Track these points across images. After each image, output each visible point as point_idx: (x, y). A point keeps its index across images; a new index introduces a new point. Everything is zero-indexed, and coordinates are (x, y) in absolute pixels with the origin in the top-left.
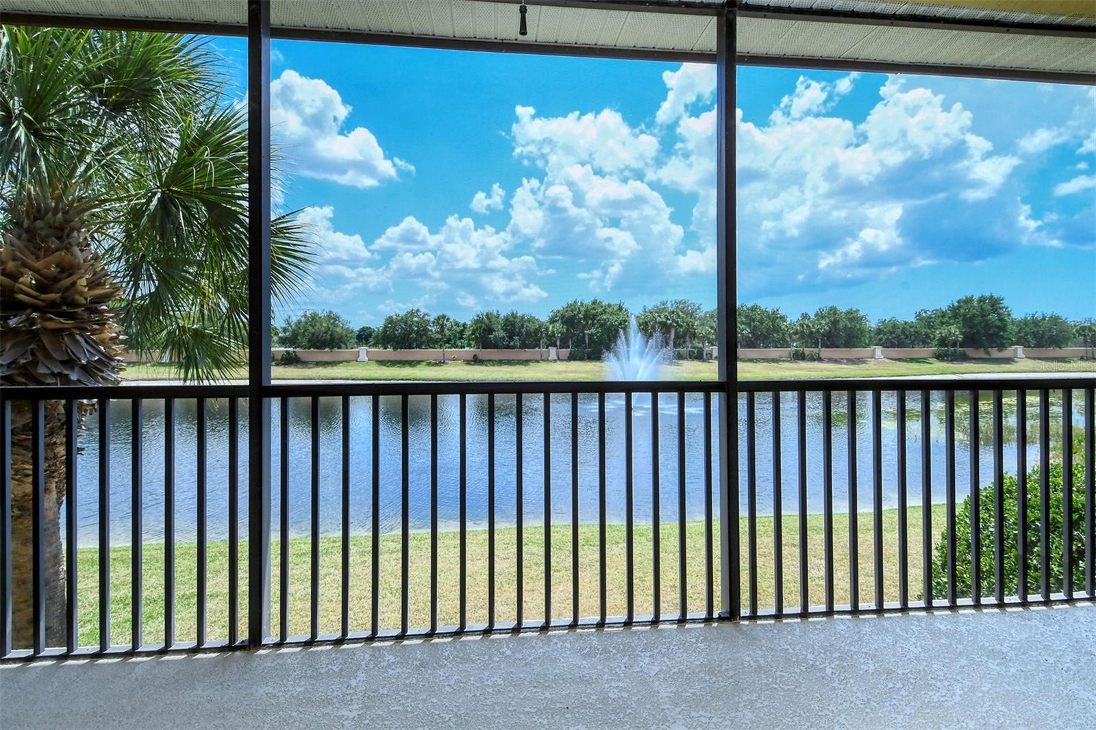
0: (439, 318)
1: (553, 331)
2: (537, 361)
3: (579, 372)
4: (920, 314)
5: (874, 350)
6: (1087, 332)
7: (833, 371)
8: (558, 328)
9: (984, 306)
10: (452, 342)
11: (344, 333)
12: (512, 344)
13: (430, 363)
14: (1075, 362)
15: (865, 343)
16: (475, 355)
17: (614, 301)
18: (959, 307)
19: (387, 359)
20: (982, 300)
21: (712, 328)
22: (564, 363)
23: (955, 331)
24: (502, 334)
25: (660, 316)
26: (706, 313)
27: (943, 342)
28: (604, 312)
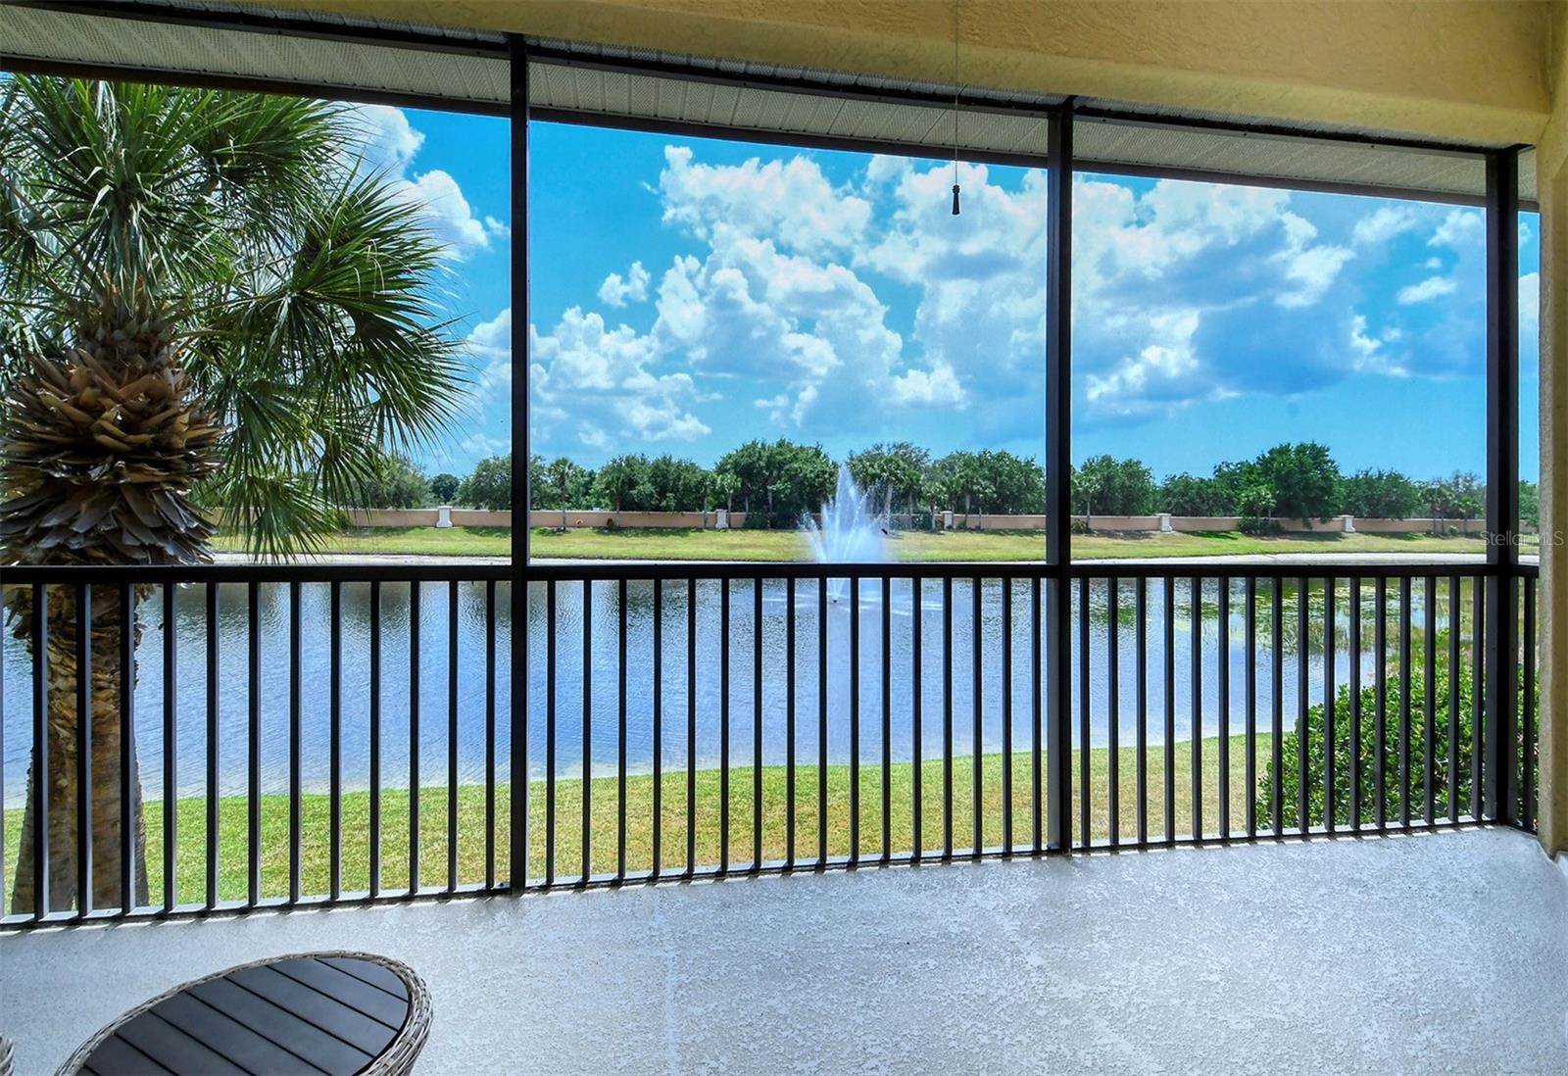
0: (558, 463)
1: (722, 486)
2: (700, 530)
3: (760, 547)
4: (1220, 470)
5: (1160, 519)
6: (1435, 496)
7: (1106, 549)
8: (729, 480)
9: (1304, 459)
10: (574, 499)
11: (417, 484)
12: (664, 503)
13: (544, 531)
14: (1420, 538)
15: (1148, 509)
16: (610, 520)
17: (810, 443)
18: (1272, 459)
19: (480, 524)
20: (1301, 449)
21: (943, 484)
22: (739, 532)
23: (1266, 492)
24: (649, 488)
25: (872, 466)
26: (936, 462)
27: (1250, 509)
28: (795, 458)
